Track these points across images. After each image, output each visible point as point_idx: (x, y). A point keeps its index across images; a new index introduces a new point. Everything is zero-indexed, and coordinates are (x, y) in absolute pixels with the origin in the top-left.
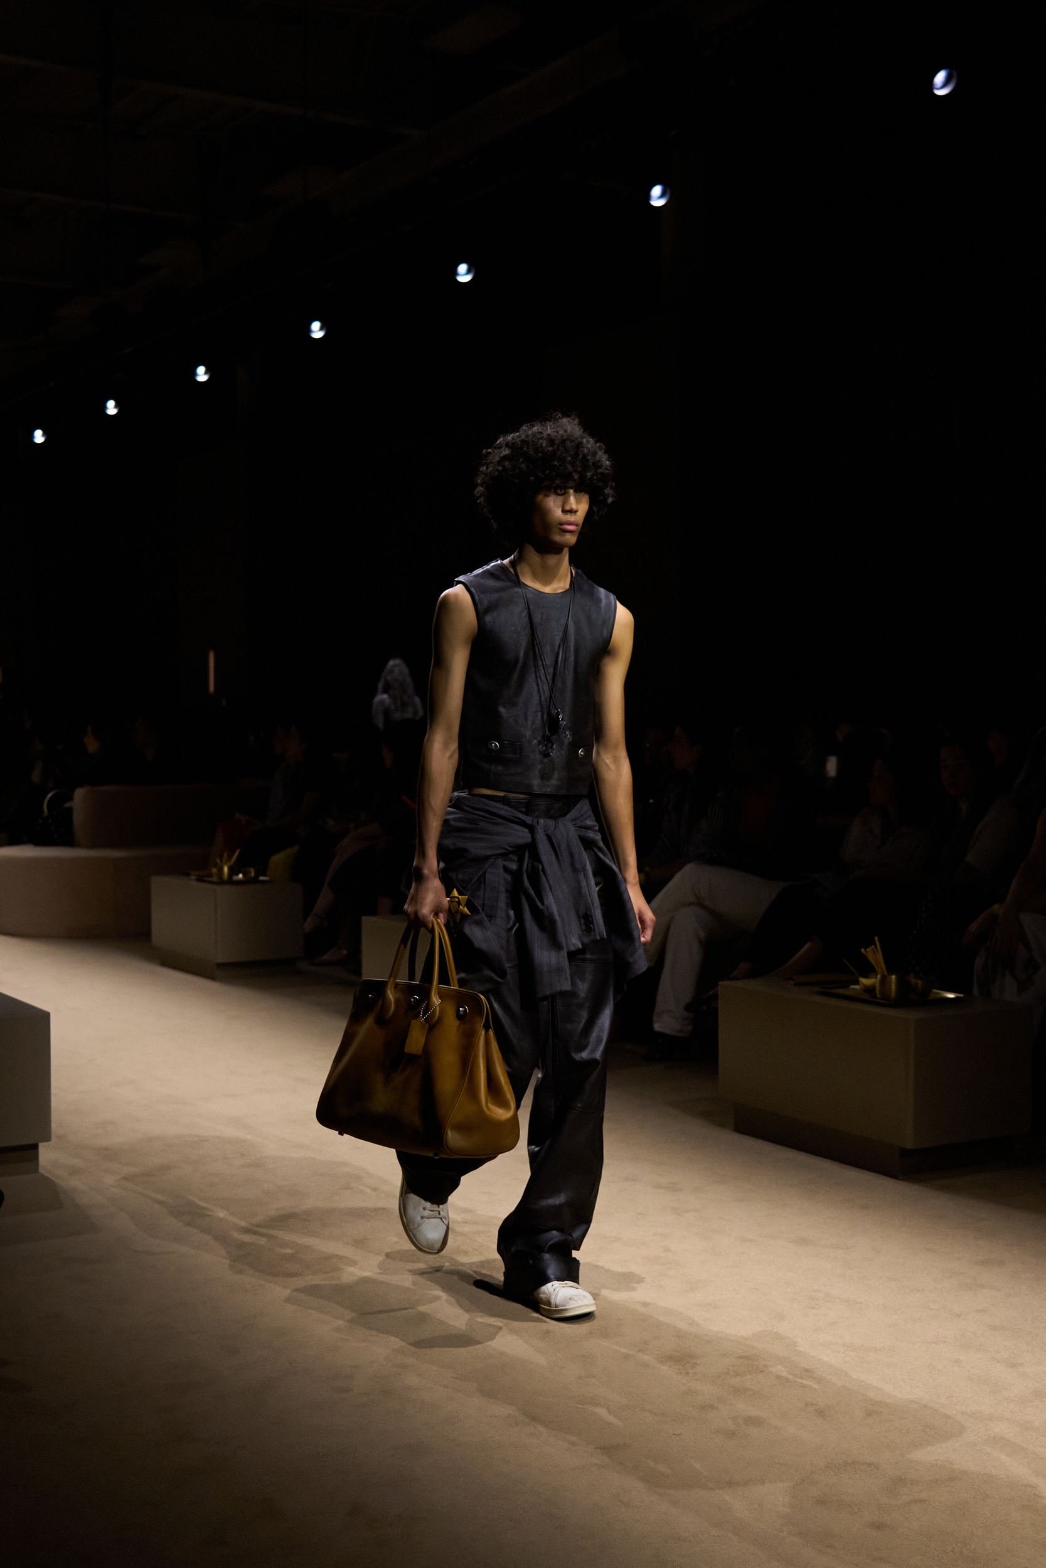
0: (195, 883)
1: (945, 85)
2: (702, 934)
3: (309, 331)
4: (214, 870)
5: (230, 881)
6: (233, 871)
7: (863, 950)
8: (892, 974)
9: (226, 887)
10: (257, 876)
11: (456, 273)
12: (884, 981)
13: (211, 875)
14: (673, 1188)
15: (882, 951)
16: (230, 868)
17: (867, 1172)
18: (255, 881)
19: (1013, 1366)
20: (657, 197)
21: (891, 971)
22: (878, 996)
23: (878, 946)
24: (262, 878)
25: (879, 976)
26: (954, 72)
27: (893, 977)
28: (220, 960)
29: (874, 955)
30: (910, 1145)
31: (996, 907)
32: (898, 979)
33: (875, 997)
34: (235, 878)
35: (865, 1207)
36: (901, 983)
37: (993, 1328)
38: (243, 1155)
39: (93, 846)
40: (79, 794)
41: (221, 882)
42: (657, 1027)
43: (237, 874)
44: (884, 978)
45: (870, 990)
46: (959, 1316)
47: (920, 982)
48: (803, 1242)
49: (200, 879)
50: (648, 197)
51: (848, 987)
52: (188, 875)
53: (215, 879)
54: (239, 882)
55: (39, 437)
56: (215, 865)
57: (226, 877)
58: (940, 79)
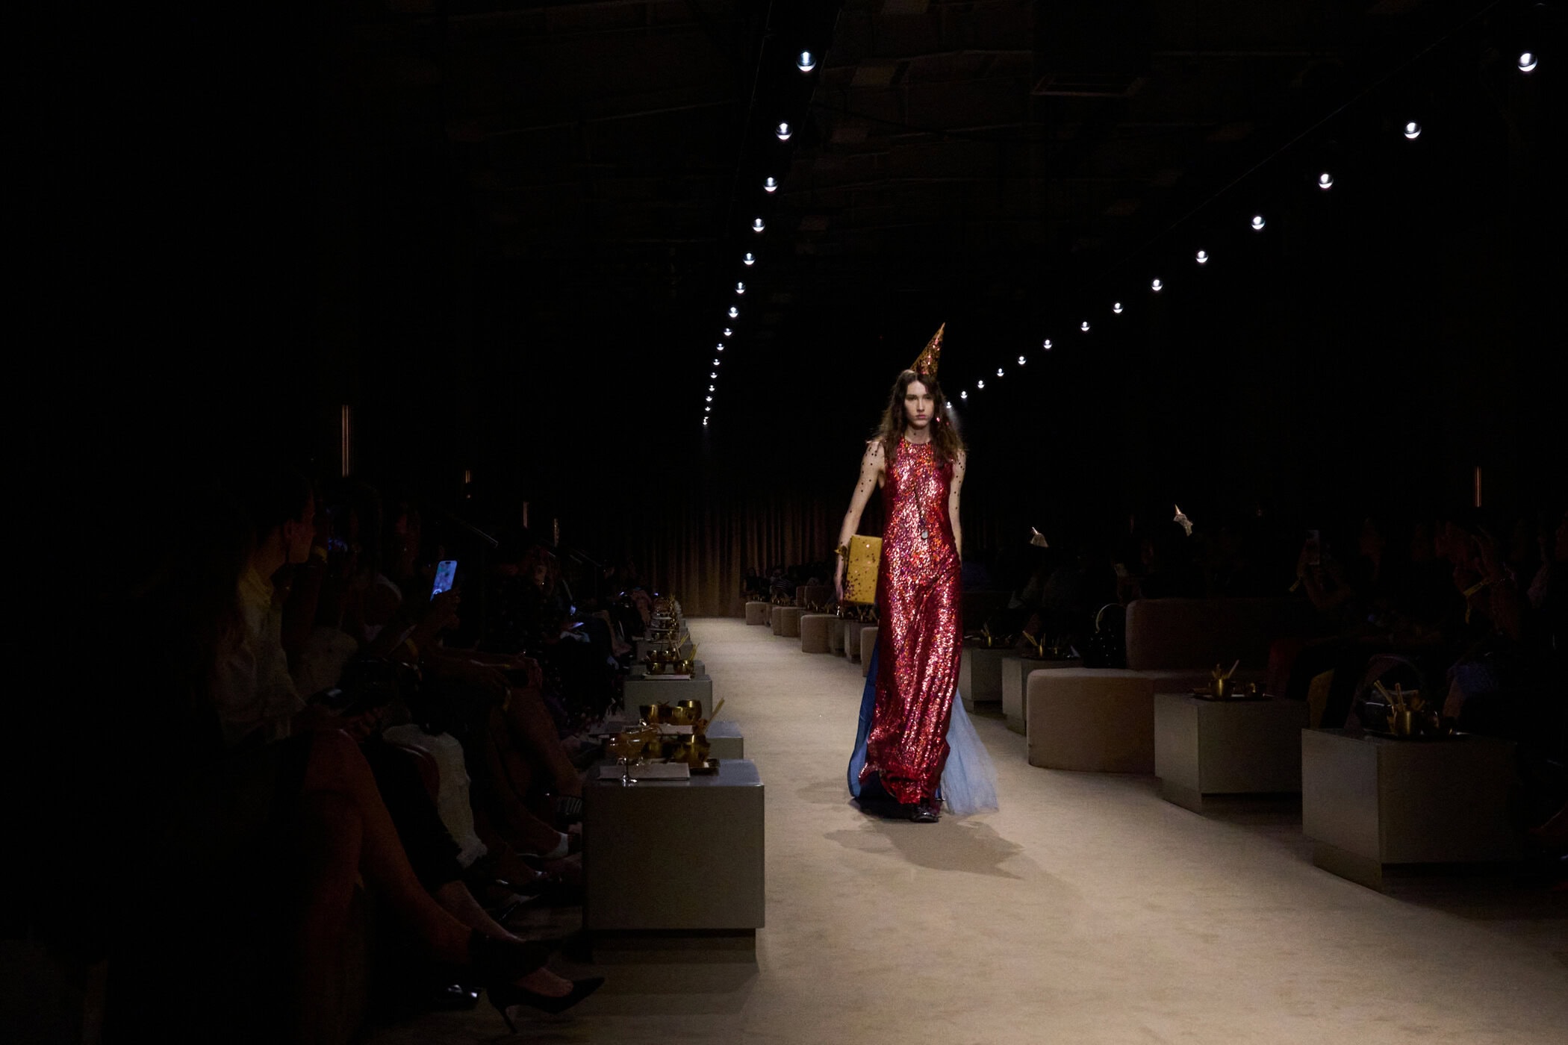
4: (1209, 685)
5: (1226, 698)
10: (1259, 693)
13: (1208, 692)
24: (1264, 694)
28: (1203, 792)
41: (1215, 698)
53: (1211, 695)
54: (1235, 699)
57: (1220, 692)
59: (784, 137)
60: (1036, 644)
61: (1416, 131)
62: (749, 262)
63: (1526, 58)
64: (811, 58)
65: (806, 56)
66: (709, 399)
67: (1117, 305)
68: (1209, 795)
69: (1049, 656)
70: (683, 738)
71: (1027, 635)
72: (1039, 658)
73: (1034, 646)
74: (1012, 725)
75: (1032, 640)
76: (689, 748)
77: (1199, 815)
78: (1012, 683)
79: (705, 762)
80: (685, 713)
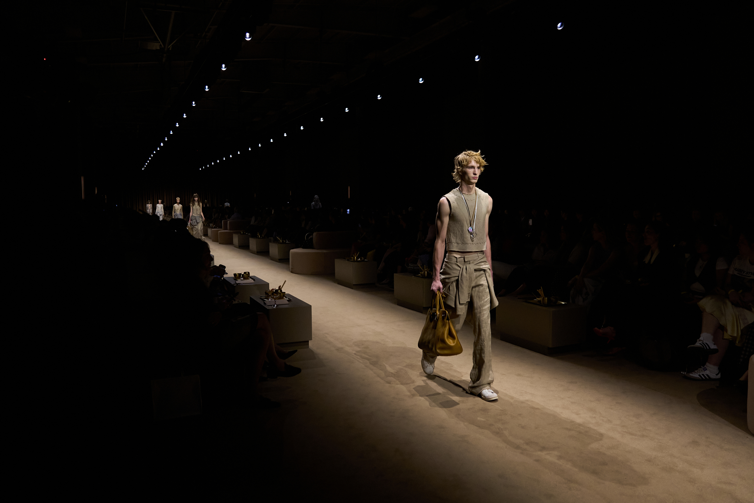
1: (560, 27)
3: (377, 97)
4: (352, 258)
5: (357, 261)
6: (357, 258)
7: (537, 290)
9: (356, 263)
10: (364, 260)
11: (419, 81)
12: (543, 299)
13: (351, 259)
15: (543, 291)
17: (538, 353)
18: (363, 261)
19: (578, 414)
21: (545, 296)
22: (542, 303)
23: (542, 289)
24: (365, 260)
26: (563, 23)
28: (354, 283)
29: (541, 291)
30: (551, 346)
31: (577, 276)
32: (547, 299)
34: (358, 260)
37: (572, 403)
38: (363, 344)
39: (317, 249)
40: (315, 234)
41: (354, 261)
44: (543, 298)
45: (539, 301)
46: (563, 399)
48: (519, 375)
49: (348, 260)
50: (474, 59)
51: (533, 300)
52: (345, 259)
53: (352, 260)
54: (359, 261)
56: (353, 256)
57: (356, 260)
58: (559, 25)
59: (194, 105)
60: (280, 240)
61: (348, 110)
62: (171, 133)
63: (379, 96)
64: (208, 87)
65: (207, 87)
66: (146, 164)
67: (260, 145)
68: (355, 285)
69: (283, 243)
70: (277, 291)
71: (278, 238)
72: (281, 243)
73: (279, 240)
74: (273, 259)
75: (279, 239)
76: (280, 294)
77: (353, 289)
78: (274, 249)
79: (284, 298)
80: (246, 275)
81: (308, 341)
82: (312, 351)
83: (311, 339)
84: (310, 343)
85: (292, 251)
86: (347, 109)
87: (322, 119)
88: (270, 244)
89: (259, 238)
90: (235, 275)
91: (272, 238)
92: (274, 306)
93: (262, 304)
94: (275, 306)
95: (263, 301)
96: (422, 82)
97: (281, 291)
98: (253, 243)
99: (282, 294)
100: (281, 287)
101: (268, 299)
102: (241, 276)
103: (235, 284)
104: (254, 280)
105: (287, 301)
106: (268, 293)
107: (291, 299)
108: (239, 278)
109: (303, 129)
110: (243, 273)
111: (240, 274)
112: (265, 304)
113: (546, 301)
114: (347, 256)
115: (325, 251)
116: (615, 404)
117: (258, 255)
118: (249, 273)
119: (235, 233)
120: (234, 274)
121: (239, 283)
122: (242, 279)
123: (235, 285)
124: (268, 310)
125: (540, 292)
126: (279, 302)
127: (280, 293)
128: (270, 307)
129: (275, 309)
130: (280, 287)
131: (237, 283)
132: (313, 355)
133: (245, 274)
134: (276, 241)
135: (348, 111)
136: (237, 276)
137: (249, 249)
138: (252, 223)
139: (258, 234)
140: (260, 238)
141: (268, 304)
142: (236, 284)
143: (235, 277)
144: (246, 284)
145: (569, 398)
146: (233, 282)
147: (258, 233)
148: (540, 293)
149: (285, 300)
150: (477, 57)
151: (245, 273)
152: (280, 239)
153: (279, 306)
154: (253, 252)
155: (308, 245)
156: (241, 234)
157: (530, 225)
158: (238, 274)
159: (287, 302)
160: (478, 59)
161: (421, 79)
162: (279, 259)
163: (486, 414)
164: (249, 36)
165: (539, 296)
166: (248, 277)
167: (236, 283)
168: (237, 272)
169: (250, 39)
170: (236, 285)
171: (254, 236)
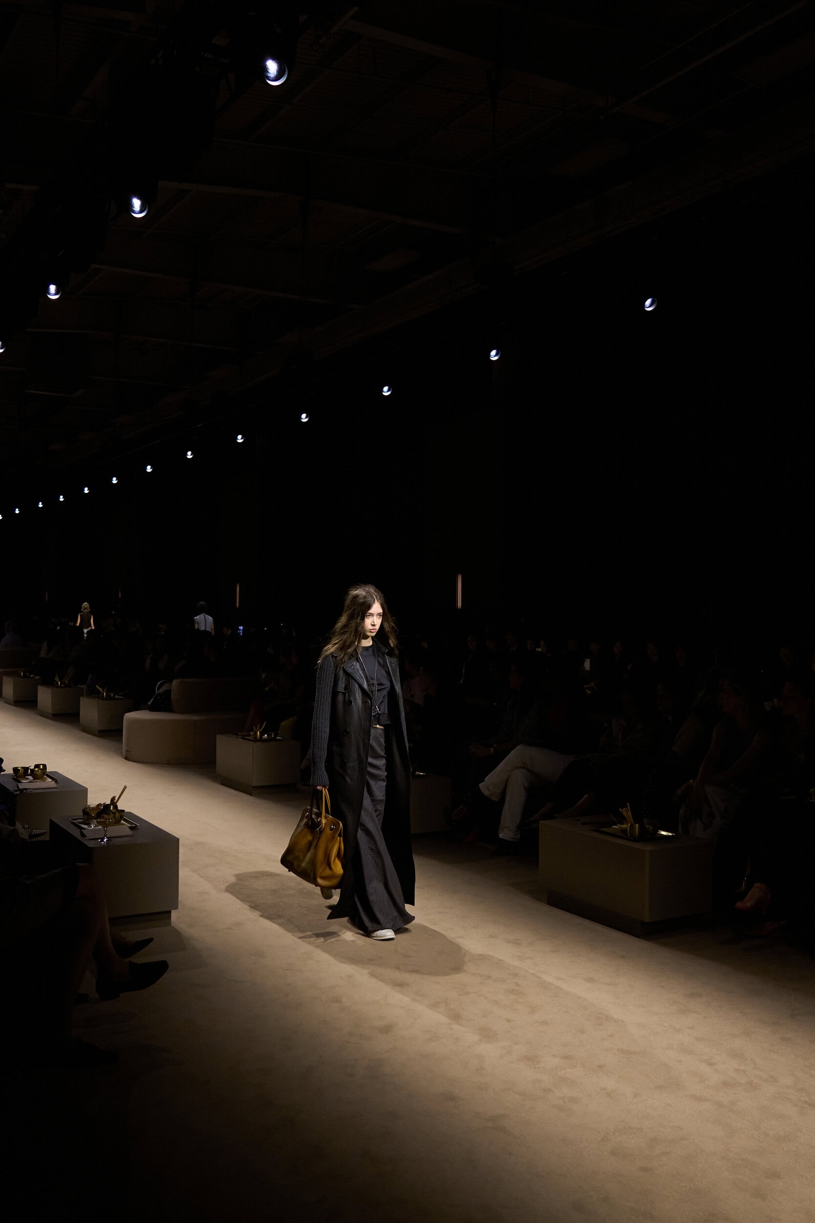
0: (240, 739)
1: (650, 306)
2: (526, 785)
3: (300, 418)
5: (261, 740)
6: (262, 734)
7: (620, 810)
8: (636, 824)
9: (258, 743)
11: (382, 391)
12: (632, 827)
13: (250, 735)
14: (517, 943)
15: (631, 811)
16: (260, 732)
17: (623, 933)
18: (274, 739)
19: (711, 1064)
20: (494, 355)
21: (636, 821)
22: (629, 835)
23: (629, 808)
25: (629, 824)
26: (656, 299)
27: (637, 825)
28: (254, 785)
29: (626, 812)
30: (647, 920)
31: (691, 781)
32: (639, 826)
33: (627, 835)
34: (263, 737)
35: (623, 957)
36: (641, 828)
37: (698, 1039)
39: (180, 713)
41: (256, 740)
42: (501, 836)
43: (264, 735)
44: (632, 824)
45: (624, 831)
46: (679, 1030)
47: (651, 828)
48: (590, 980)
50: (489, 355)
51: (611, 827)
52: (238, 735)
53: (251, 738)
54: (266, 741)
55: (149, 469)
56: (252, 730)
57: (258, 737)
58: (648, 302)
60: (102, 692)
61: (242, 439)
63: (304, 415)
67: (61, 497)
68: (258, 787)
69: (108, 698)
70: (106, 807)
71: (98, 687)
72: (103, 699)
73: (100, 692)
74: (87, 730)
75: (101, 689)
76: (114, 813)
77: (252, 796)
78: (89, 710)
79: (122, 822)
80: (40, 772)
81: (170, 912)
82: (177, 933)
83: (176, 907)
84: (174, 914)
85: (130, 716)
86: (240, 437)
87: (189, 453)
88: (81, 699)
89: (58, 687)
90: (16, 770)
91: (84, 687)
92: (102, 839)
93: (76, 833)
94: (105, 840)
95: (79, 830)
96: (389, 393)
97: (116, 807)
98: (45, 696)
99: (118, 815)
100: (116, 799)
101: (89, 824)
102: (29, 772)
103: (16, 791)
104: (56, 782)
105: (128, 830)
106: (89, 812)
107: (136, 824)
108: (24, 777)
109: (151, 470)
110: (32, 767)
111: (26, 769)
112: (83, 835)
113: (637, 830)
114: (240, 730)
115: (195, 718)
116: (780, 1041)
117: (56, 720)
118: (45, 766)
119: (8, 674)
120: (13, 768)
121: (25, 787)
122: (31, 778)
123: (16, 793)
124: (91, 849)
125: (625, 814)
126: (114, 830)
127: (114, 811)
128: (93, 842)
129: (103, 847)
130: (113, 799)
131: (21, 787)
132: (180, 941)
133: (36, 769)
134: (92, 693)
135: (242, 441)
136: (20, 773)
137: (36, 706)
138: (43, 654)
139: (57, 679)
140: (60, 687)
141: (90, 835)
142: (19, 789)
143: (16, 775)
144: (40, 791)
145: (690, 1028)
146: (11, 786)
147: (57, 676)
148: (626, 816)
149: (124, 828)
150: (493, 353)
151: (37, 766)
152: (104, 691)
153: (113, 839)
154: (43, 714)
155: (162, 704)
156: (21, 677)
157: (587, 671)
158: (23, 768)
159: (129, 832)
160: (495, 356)
161: (386, 389)
162: (100, 731)
163: (535, 1067)
164: (55, 291)
165: (622, 819)
166: (44, 774)
167: (18, 787)
168: (20, 764)
169: (57, 297)
170: (18, 793)
171: (48, 682)
